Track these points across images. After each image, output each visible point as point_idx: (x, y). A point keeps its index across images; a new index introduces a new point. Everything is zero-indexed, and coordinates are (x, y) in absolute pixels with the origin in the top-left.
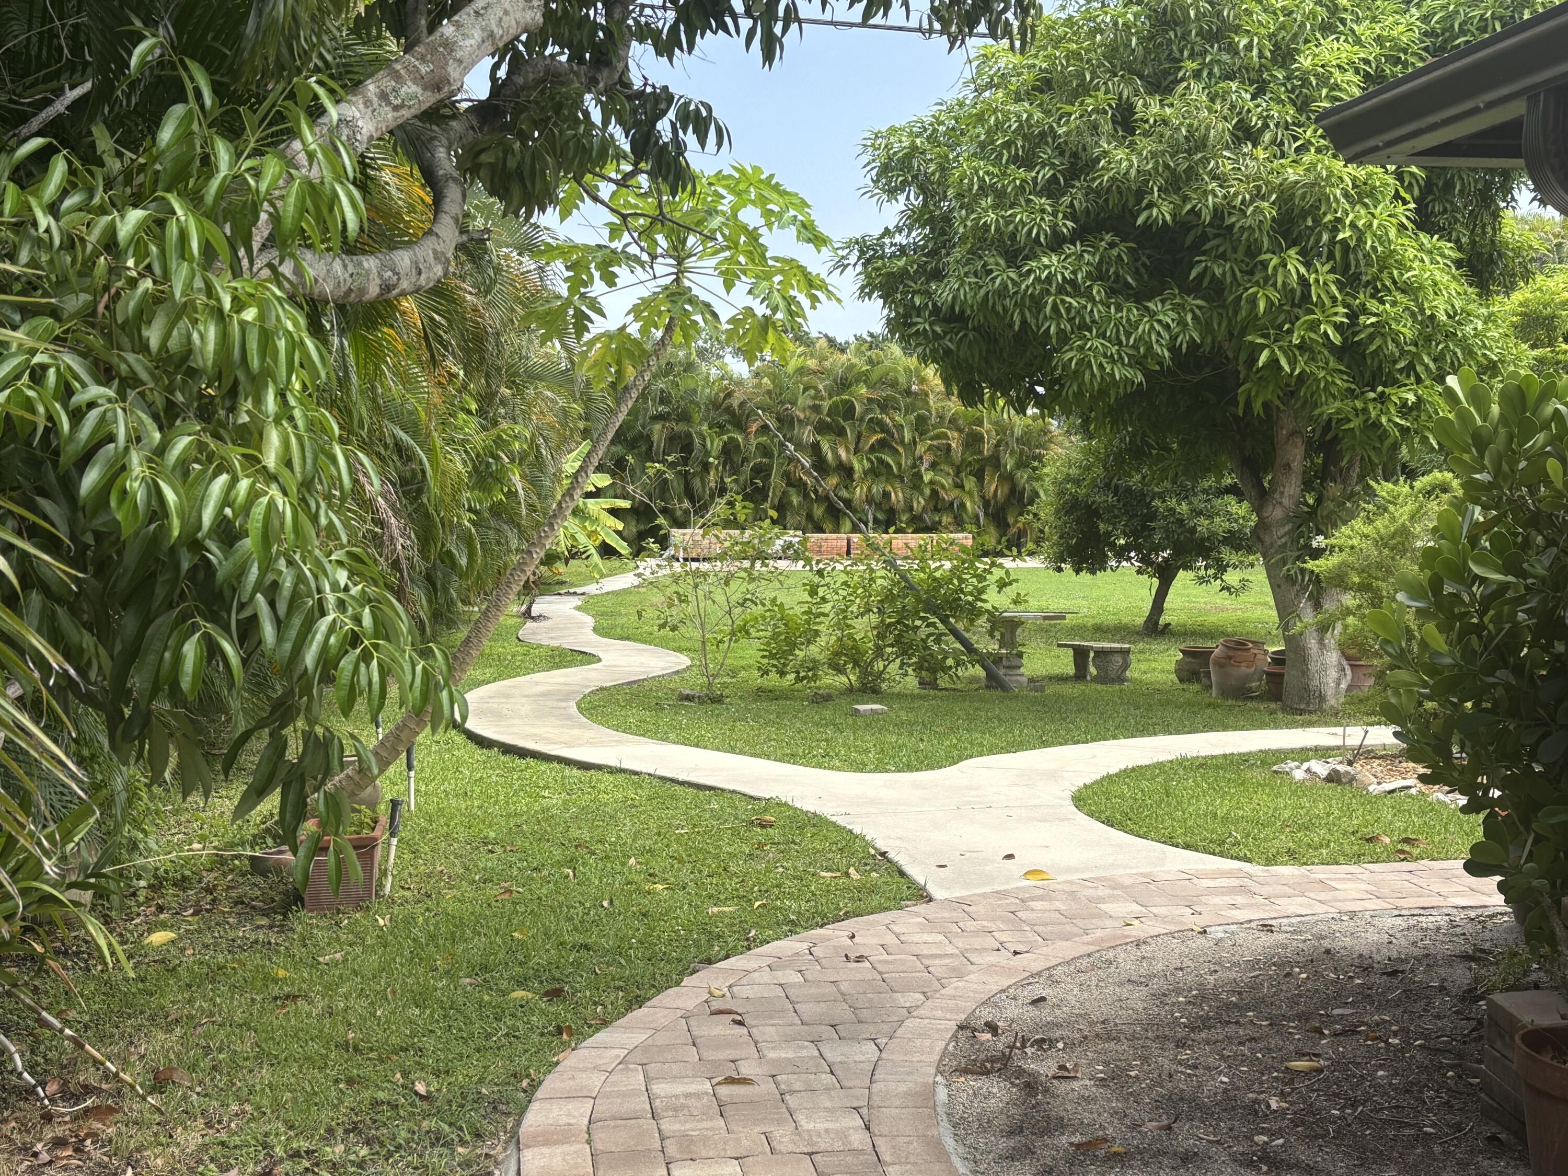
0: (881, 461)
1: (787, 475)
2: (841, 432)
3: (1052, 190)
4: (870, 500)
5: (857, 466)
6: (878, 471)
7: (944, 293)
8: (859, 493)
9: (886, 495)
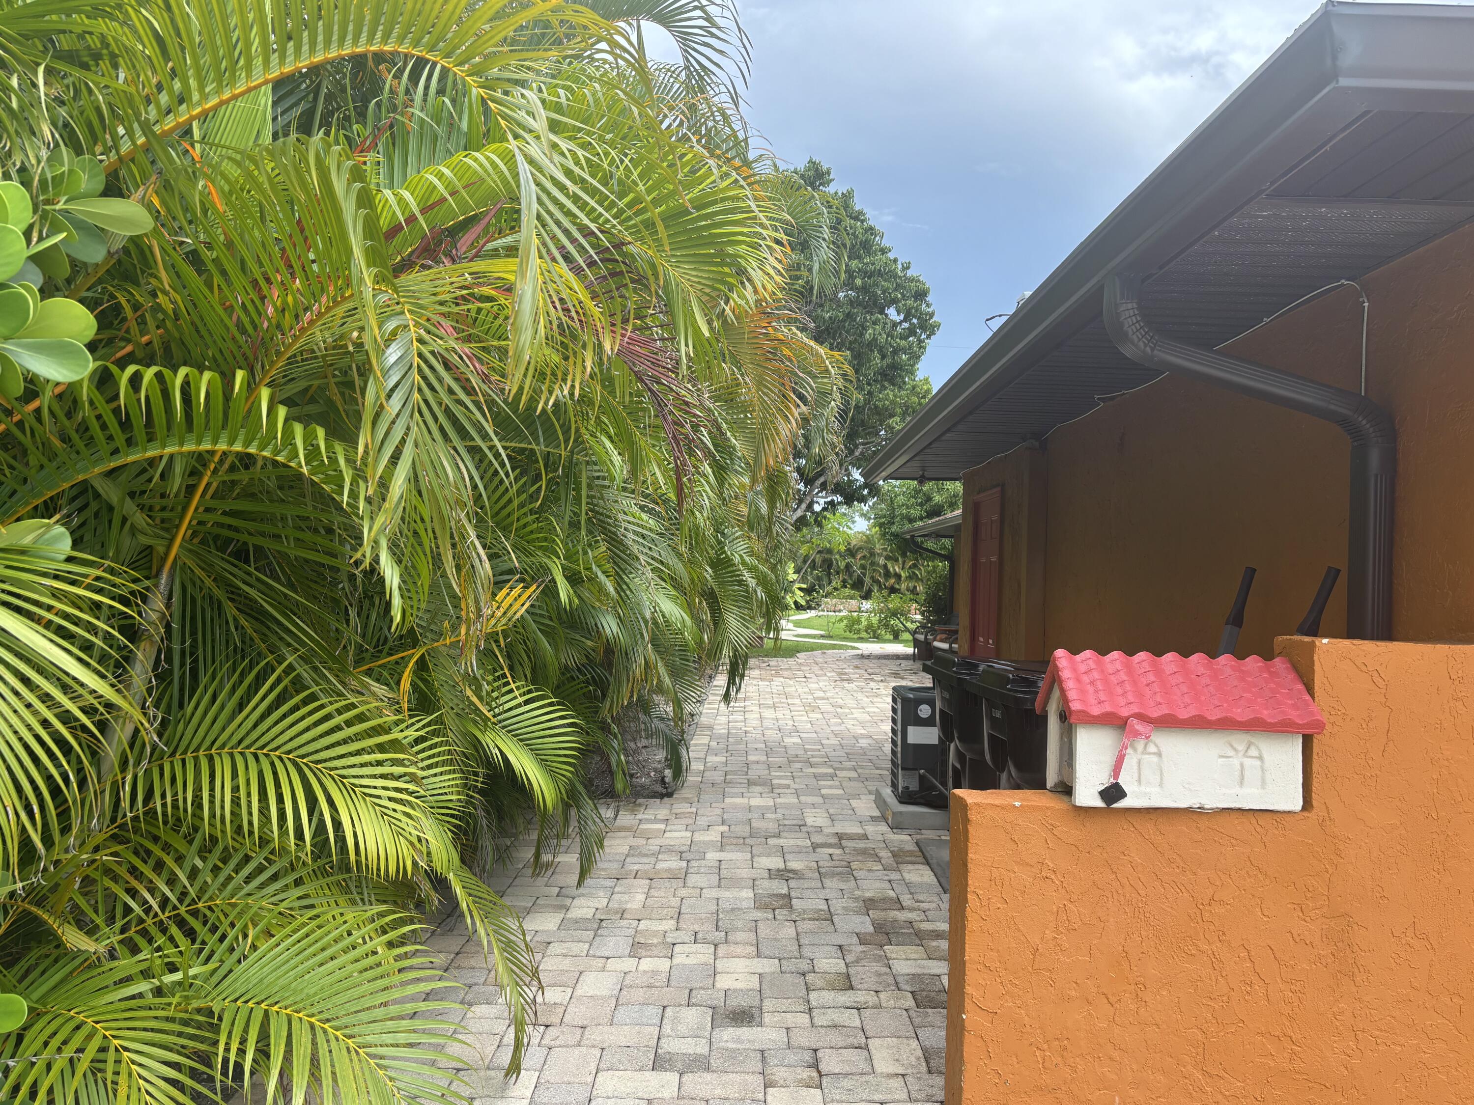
0: (914, 573)
1: (872, 578)
2: (897, 560)
3: (921, 505)
4: (908, 590)
5: (903, 575)
6: (910, 578)
7: (894, 529)
8: (903, 586)
9: (915, 587)
